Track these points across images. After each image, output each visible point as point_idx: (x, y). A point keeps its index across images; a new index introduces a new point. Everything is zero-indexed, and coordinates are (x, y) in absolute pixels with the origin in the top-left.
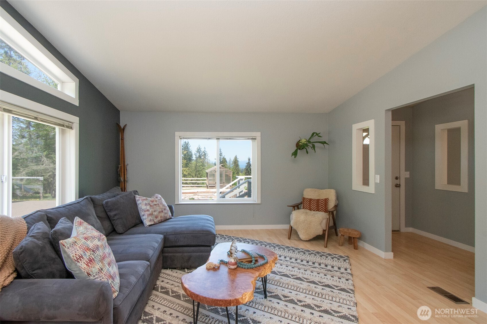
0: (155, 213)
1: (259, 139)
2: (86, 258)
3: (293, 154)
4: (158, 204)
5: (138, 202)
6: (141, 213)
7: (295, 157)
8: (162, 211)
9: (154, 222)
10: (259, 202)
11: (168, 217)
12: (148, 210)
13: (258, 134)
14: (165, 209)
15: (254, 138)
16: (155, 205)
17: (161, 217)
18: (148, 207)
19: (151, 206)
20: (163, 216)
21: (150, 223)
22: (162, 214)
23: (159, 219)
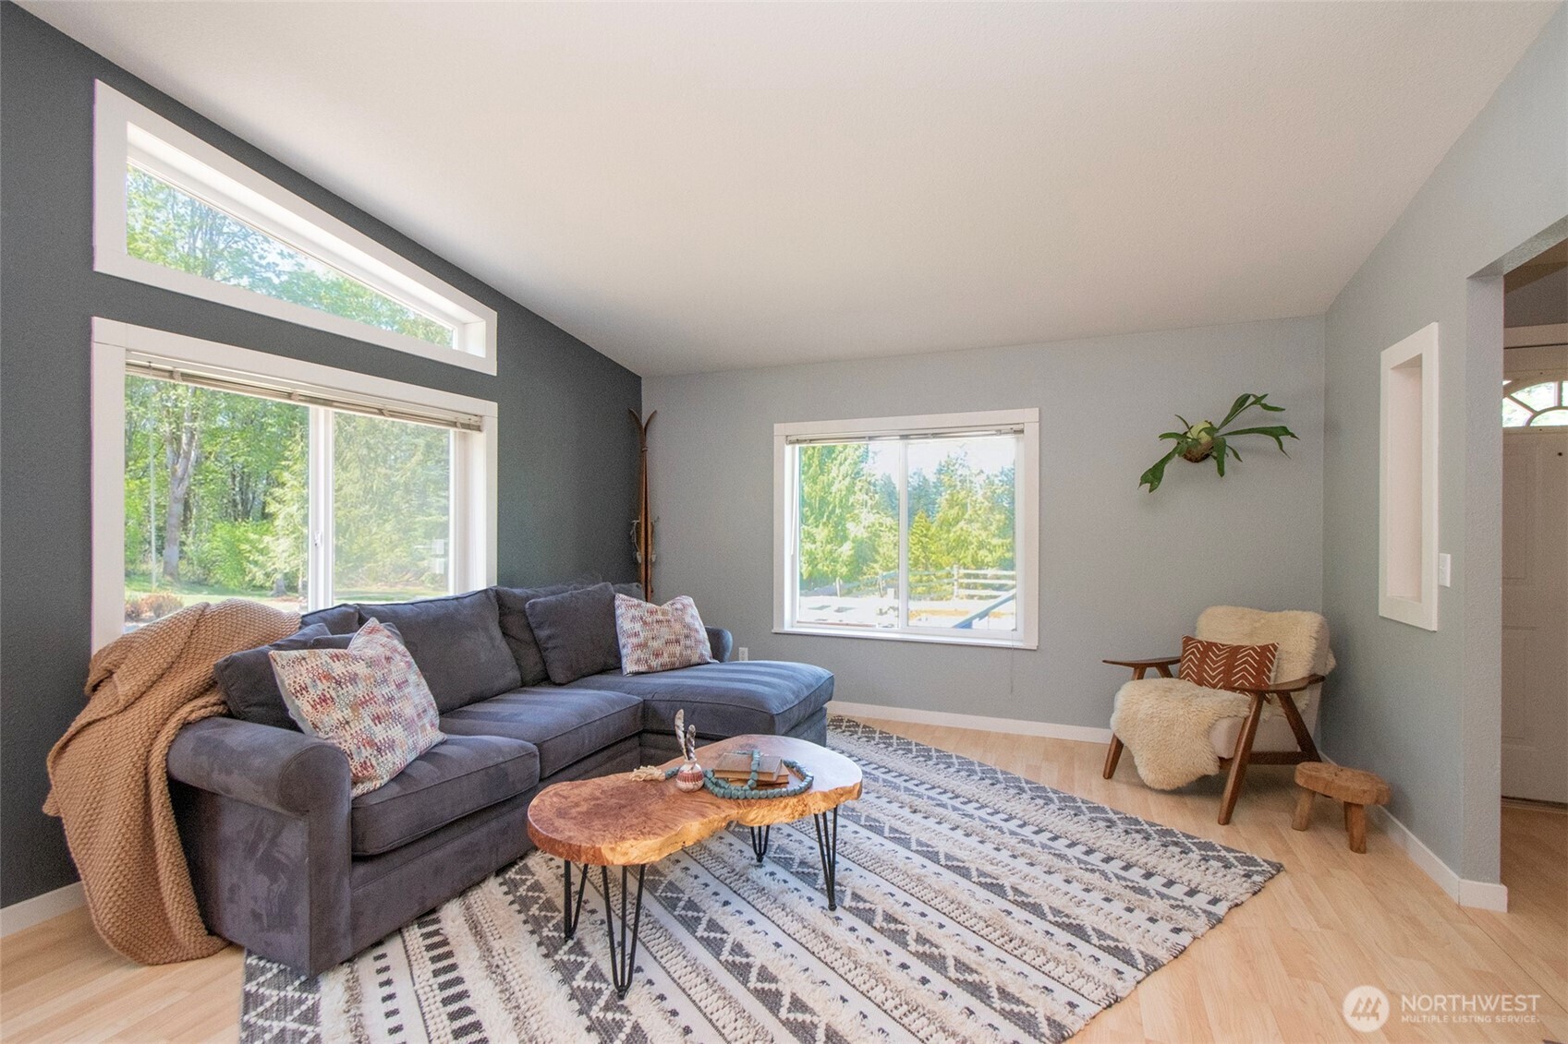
0: (655, 644)
1: (1032, 430)
2: (314, 694)
3: (1144, 479)
4: (668, 621)
5: (618, 612)
6: (622, 641)
7: (1150, 491)
8: (678, 641)
9: (650, 666)
10: (1033, 644)
11: (695, 659)
12: (636, 635)
13: (1029, 417)
14: (687, 637)
15: (1016, 427)
16: (657, 622)
17: (672, 655)
18: (638, 626)
19: (645, 623)
20: (678, 655)
21: (635, 668)
22: (677, 649)
23: (665, 659)
